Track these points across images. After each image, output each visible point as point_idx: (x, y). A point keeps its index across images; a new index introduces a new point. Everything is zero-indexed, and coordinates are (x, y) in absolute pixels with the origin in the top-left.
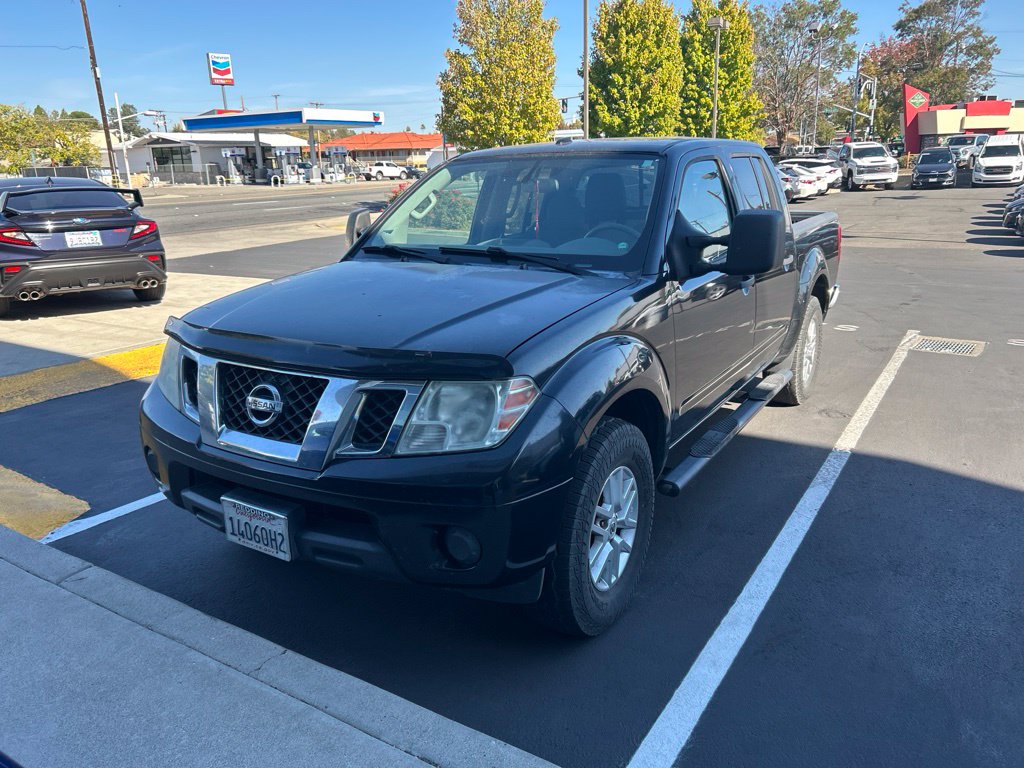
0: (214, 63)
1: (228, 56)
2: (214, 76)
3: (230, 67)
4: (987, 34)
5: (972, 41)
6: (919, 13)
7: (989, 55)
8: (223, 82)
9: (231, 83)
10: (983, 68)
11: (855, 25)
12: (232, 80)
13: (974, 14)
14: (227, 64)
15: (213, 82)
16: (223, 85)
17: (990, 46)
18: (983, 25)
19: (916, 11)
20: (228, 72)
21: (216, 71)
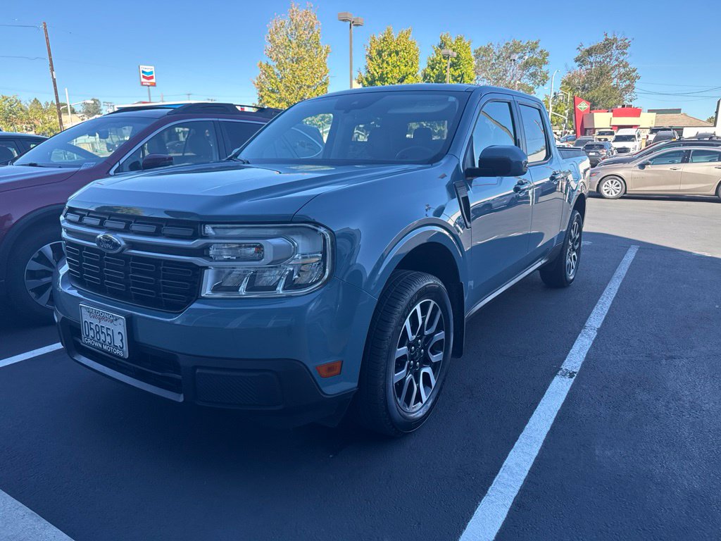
0: (143, 72)
1: (153, 67)
2: (143, 80)
3: (154, 75)
4: (631, 66)
5: (622, 70)
6: (590, 52)
7: (633, 80)
8: (149, 84)
9: (154, 85)
10: (629, 88)
11: (547, 59)
12: (155, 83)
13: (623, 53)
14: (151, 73)
15: (142, 83)
16: (149, 86)
17: (634, 74)
18: (628, 60)
19: (588, 51)
20: (152, 78)
21: (144, 77)
